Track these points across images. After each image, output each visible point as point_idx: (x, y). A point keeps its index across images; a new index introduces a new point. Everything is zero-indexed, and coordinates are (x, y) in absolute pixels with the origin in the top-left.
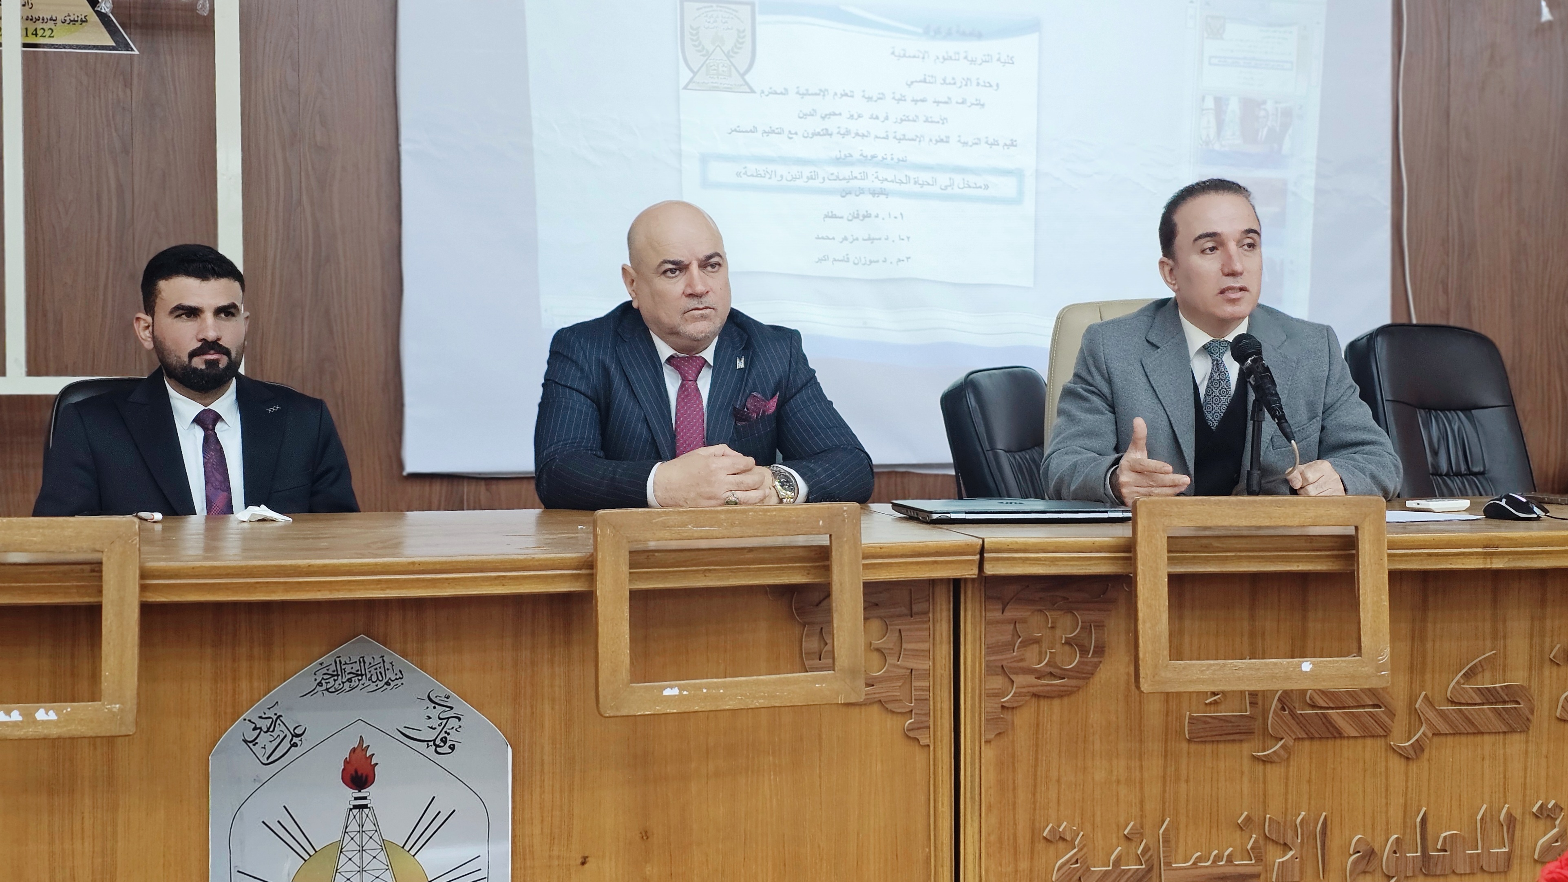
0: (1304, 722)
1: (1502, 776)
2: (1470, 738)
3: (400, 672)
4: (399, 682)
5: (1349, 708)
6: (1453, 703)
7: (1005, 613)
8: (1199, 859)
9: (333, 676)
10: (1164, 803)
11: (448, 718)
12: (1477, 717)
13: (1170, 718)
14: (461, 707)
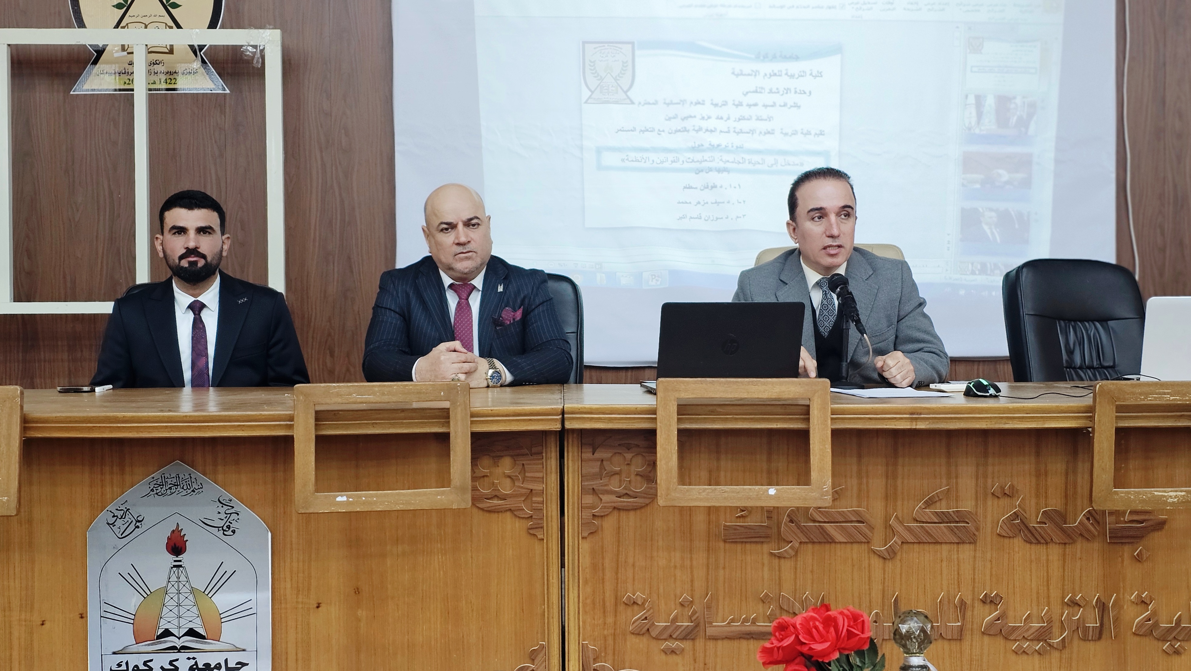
0: (806, 530)
1: (956, 573)
2: (931, 546)
3: (201, 484)
4: (200, 490)
5: (840, 522)
6: (916, 521)
7: (595, 455)
8: (733, 621)
9: (160, 485)
10: (708, 582)
11: (231, 514)
12: (935, 531)
13: (711, 527)
14: (239, 506)
